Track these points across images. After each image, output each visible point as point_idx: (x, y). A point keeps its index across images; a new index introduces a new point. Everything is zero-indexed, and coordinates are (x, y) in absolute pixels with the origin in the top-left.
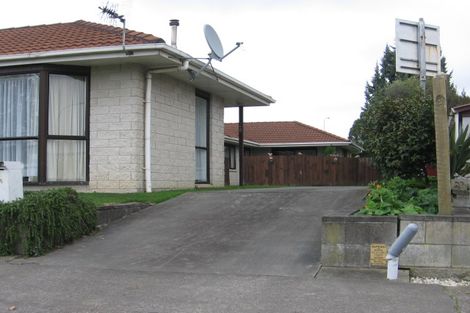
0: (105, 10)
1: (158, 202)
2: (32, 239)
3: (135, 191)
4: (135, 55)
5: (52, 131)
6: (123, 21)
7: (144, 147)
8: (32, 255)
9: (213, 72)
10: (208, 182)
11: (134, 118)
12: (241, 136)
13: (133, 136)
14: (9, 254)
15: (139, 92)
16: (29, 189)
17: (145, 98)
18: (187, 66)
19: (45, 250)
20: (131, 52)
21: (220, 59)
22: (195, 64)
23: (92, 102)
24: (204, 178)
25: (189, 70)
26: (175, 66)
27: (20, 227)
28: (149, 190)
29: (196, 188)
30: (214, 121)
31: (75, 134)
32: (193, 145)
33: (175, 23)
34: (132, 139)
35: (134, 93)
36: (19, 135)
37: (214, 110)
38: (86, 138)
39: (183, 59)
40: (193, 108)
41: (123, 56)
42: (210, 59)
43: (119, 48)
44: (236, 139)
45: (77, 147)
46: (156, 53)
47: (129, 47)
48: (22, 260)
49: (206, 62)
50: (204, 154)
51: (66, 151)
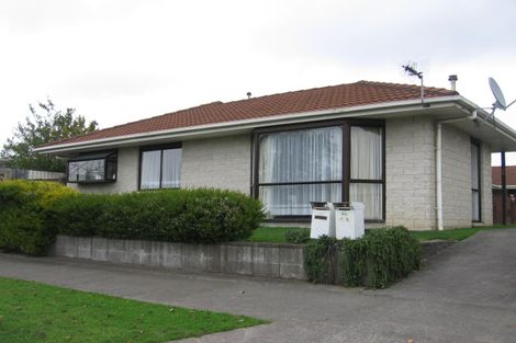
0: (407, 68)
1: (460, 240)
2: (380, 272)
3: (430, 229)
4: (432, 107)
5: (354, 176)
6: (420, 77)
7: (436, 189)
8: (379, 287)
9: (493, 122)
10: (480, 221)
11: (429, 163)
12: (504, 184)
13: (427, 179)
14: (357, 285)
15: (431, 140)
16: (370, 226)
17: (435, 145)
18: (475, 115)
19: (390, 283)
20: (428, 105)
21: (504, 108)
22: (482, 114)
23: (387, 149)
24: (477, 218)
25: (475, 120)
26: (465, 115)
27: (368, 261)
28: (441, 228)
29: (473, 227)
30: (484, 166)
31: (372, 178)
32: (470, 187)
33: (453, 78)
34: (426, 182)
35: (427, 141)
36: (323, 179)
37: (484, 154)
38: (383, 182)
39: (471, 109)
40: (469, 154)
41: (421, 108)
42: (494, 109)
43: (418, 101)
44: (500, 187)
45: (374, 190)
46: (452, 105)
47: (426, 100)
48: (370, 291)
49: (490, 111)
50: (477, 195)
51: (365, 193)
